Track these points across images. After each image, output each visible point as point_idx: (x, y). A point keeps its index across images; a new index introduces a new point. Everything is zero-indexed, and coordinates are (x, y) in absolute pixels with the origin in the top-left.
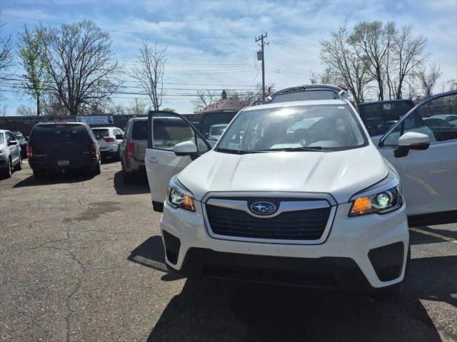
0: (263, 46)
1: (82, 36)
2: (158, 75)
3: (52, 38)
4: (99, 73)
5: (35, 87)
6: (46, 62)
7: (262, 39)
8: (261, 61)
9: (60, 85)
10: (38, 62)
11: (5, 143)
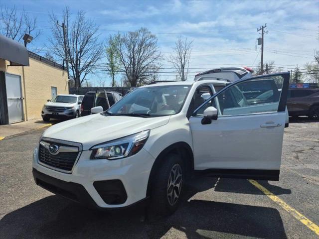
0: (263, 34)
1: (141, 38)
2: (186, 59)
3: (124, 41)
4: (149, 60)
5: (112, 70)
6: (120, 55)
7: (263, 29)
8: (261, 45)
9: (127, 68)
10: (115, 54)
11: (77, 102)
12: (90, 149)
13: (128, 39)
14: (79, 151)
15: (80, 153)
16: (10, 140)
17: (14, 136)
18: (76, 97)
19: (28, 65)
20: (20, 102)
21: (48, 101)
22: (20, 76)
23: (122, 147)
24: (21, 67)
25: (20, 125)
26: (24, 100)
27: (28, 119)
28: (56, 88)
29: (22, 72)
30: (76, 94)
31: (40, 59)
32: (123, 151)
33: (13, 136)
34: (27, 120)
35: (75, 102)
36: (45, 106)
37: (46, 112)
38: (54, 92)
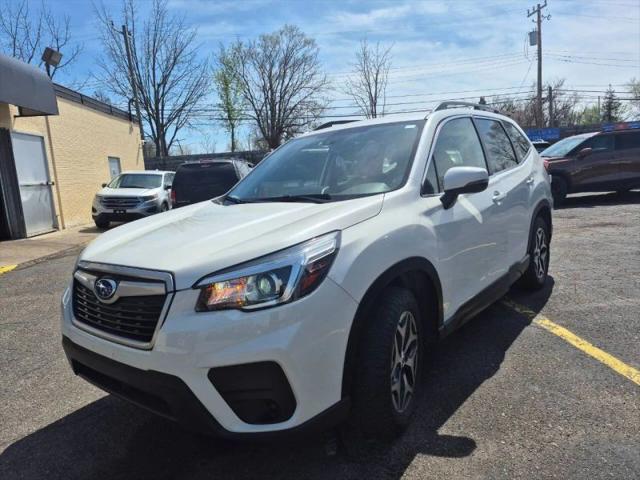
0: (539, 22)
1: (284, 47)
2: (379, 86)
3: (251, 55)
4: (303, 93)
5: (230, 118)
6: (243, 85)
7: (539, 11)
8: (536, 47)
9: (259, 112)
10: (233, 85)
11: (162, 186)
12: (195, 287)
13: (259, 50)
14: (167, 293)
15: (170, 296)
16: (28, 271)
17: (36, 262)
18: (161, 176)
19: (56, 113)
20: (45, 191)
21: (104, 186)
22: (42, 138)
23: (274, 277)
24: (43, 118)
25: (49, 238)
26: (54, 188)
27: (66, 225)
28: (118, 159)
29: (45, 129)
30: (160, 169)
31: (82, 100)
32: (278, 289)
33: (34, 261)
34: (64, 228)
35: (158, 186)
36: (97, 196)
37: (101, 209)
38: (116, 169)
